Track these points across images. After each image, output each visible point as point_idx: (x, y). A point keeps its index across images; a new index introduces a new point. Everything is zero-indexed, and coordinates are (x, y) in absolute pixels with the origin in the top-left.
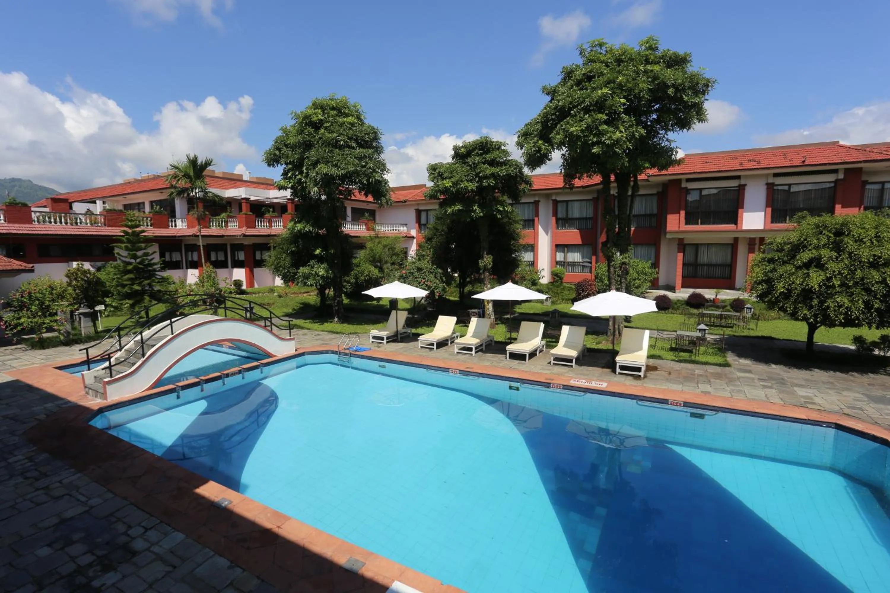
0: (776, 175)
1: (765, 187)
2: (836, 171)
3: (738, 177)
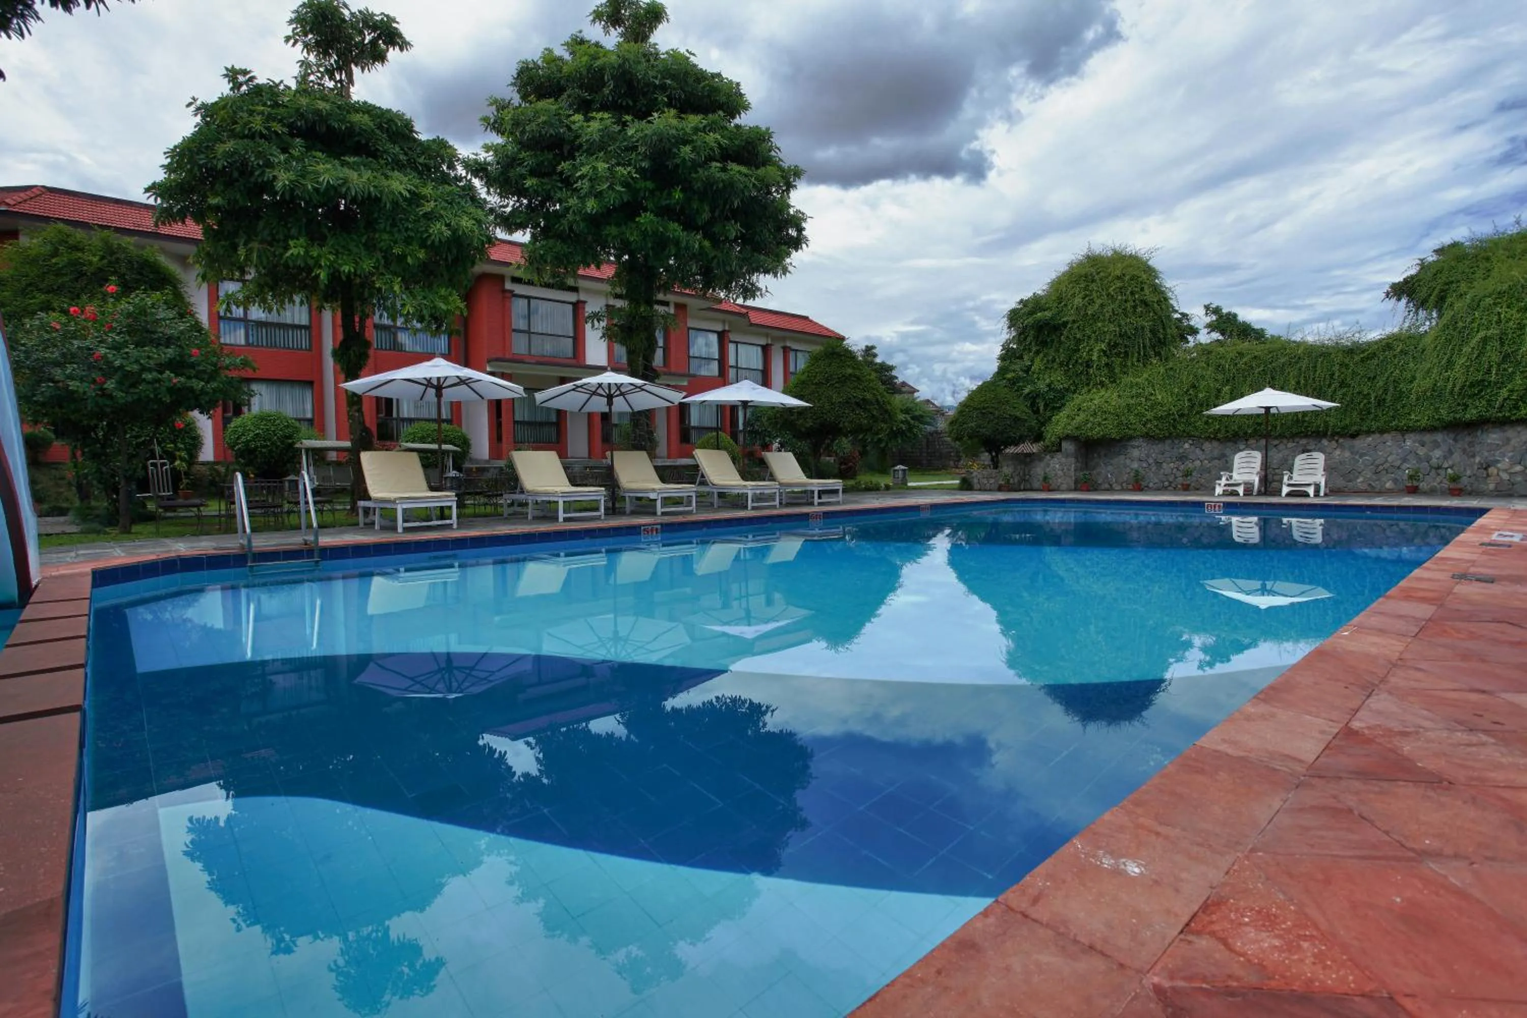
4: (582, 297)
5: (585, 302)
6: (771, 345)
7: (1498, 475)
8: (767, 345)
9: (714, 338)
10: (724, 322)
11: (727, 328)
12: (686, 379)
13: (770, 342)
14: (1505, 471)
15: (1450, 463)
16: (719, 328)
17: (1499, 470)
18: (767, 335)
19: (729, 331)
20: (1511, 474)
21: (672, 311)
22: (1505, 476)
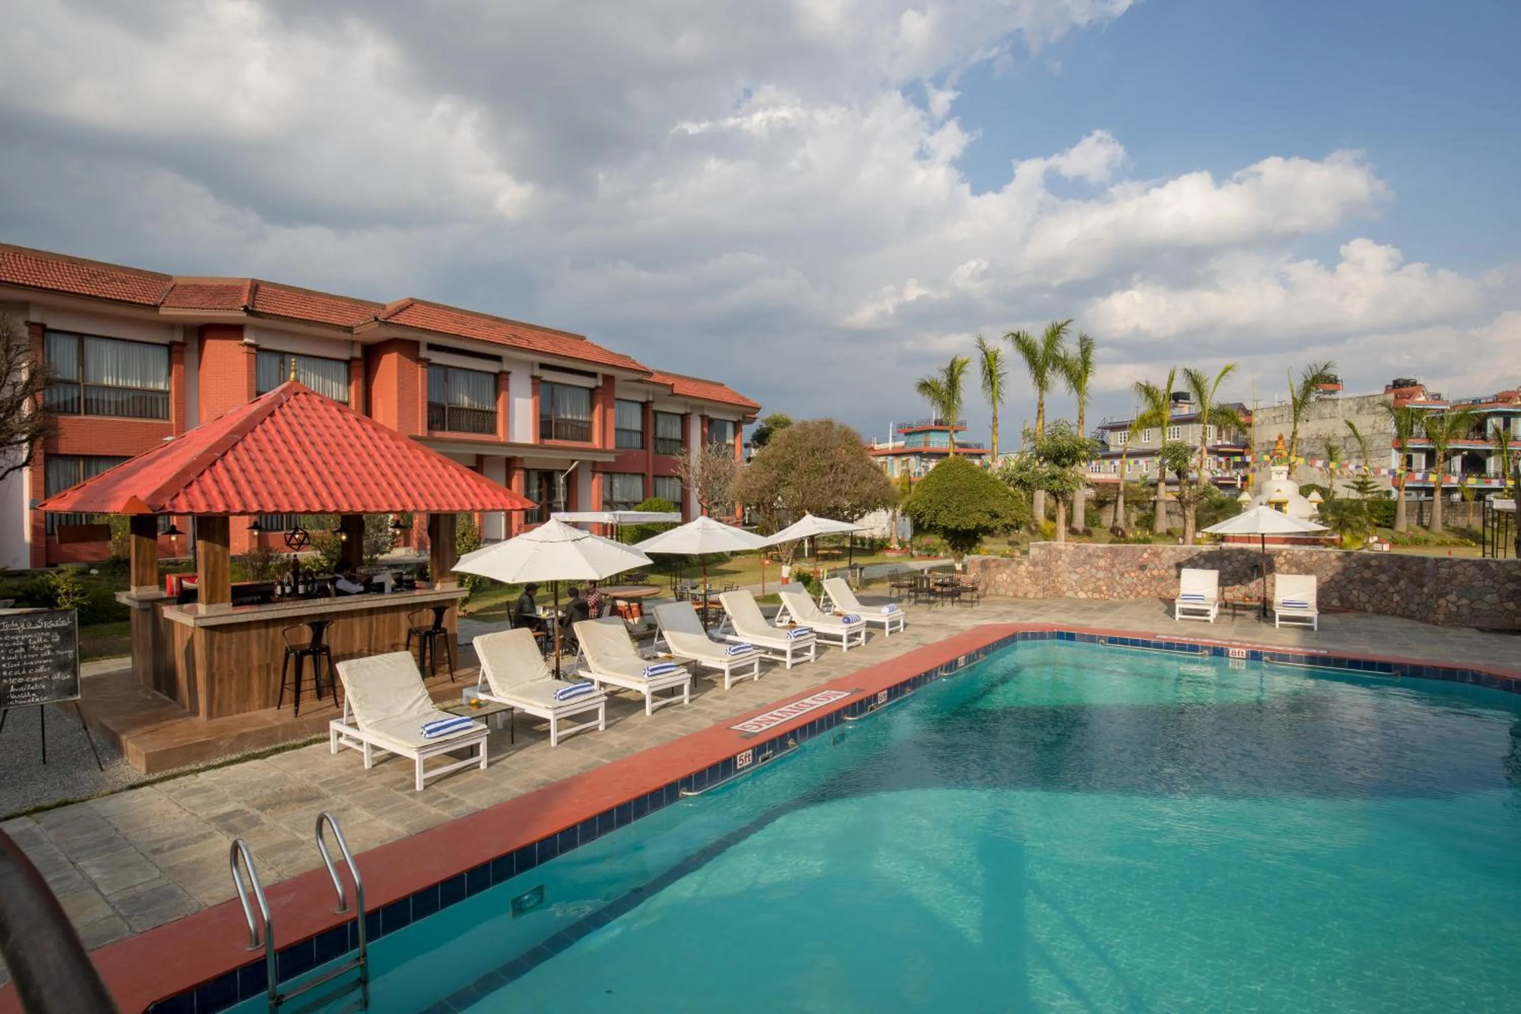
0: (543, 366)
1: (530, 381)
2: (593, 375)
3: (498, 358)
4: (506, 368)
5: (508, 373)
6: (690, 414)
7: (1447, 606)
8: (686, 414)
9: (637, 411)
10: (647, 392)
11: (651, 399)
12: (613, 455)
13: (689, 411)
14: (1454, 603)
15: (1397, 588)
16: (643, 399)
17: (1448, 601)
18: (686, 404)
19: (652, 402)
20: (1458, 607)
21: (600, 383)
22: (1453, 609)
